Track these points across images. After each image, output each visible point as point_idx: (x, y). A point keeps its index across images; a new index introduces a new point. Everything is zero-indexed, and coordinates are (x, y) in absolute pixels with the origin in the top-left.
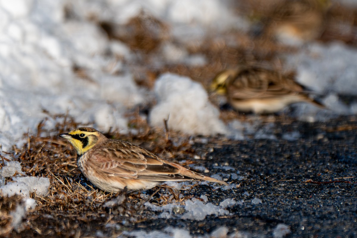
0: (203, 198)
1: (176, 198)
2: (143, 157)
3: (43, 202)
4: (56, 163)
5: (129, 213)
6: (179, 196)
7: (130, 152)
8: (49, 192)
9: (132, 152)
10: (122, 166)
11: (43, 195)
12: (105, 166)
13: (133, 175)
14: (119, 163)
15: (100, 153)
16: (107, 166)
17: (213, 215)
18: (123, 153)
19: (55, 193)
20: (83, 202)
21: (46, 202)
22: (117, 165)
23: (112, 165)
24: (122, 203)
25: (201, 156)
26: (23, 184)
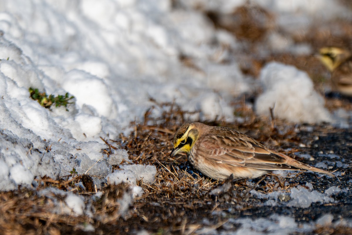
0: (309, 186)
1: (281, 185)
2: (251, 146)
3: (150, 190)
4: (163, 151)
5: (235, 200)
6: (284, 184)
7: (238, 140)
8: (156, 180)
9: (241, 140)
10: (231, 153)
11: (150, 183)
12: (213, 152)
13: (241, 163)
14: (228, 151)
15: (209, 140)
16: (215, 153)
17: (318, 203)
18: (232, 141)
19: (162, 181)
20: (189, 190)
21: (152, 189)
22: (225, 152)
23: (220, 152)
24: (228, 190)
25: (306, 145)
26: (130, 172)
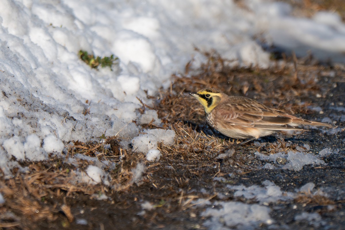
0: (306, 147)
1: (283, 146)
2: (261, 110)
3: (169, 151)
5: (238, 164)
6: (286, 145)
7: (250, 106)
8: (175, 142)
9: (252, 106)
10: (242, 117)
11: (170, 145)
12: (227, 117)
13: (251, 124)
14: (239, 115)
16: (228, 117)
17: (310, 165)
18: (244, 107)
19: (181, 143)
20: (201, 152)
21: (172, 151)
22: (238, 116)
23: (233, 116)
25: (322, 95)
26: (152, 136)
